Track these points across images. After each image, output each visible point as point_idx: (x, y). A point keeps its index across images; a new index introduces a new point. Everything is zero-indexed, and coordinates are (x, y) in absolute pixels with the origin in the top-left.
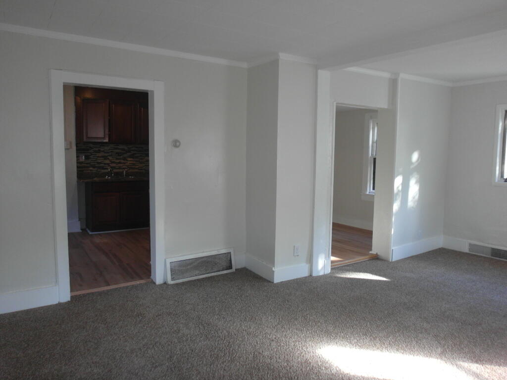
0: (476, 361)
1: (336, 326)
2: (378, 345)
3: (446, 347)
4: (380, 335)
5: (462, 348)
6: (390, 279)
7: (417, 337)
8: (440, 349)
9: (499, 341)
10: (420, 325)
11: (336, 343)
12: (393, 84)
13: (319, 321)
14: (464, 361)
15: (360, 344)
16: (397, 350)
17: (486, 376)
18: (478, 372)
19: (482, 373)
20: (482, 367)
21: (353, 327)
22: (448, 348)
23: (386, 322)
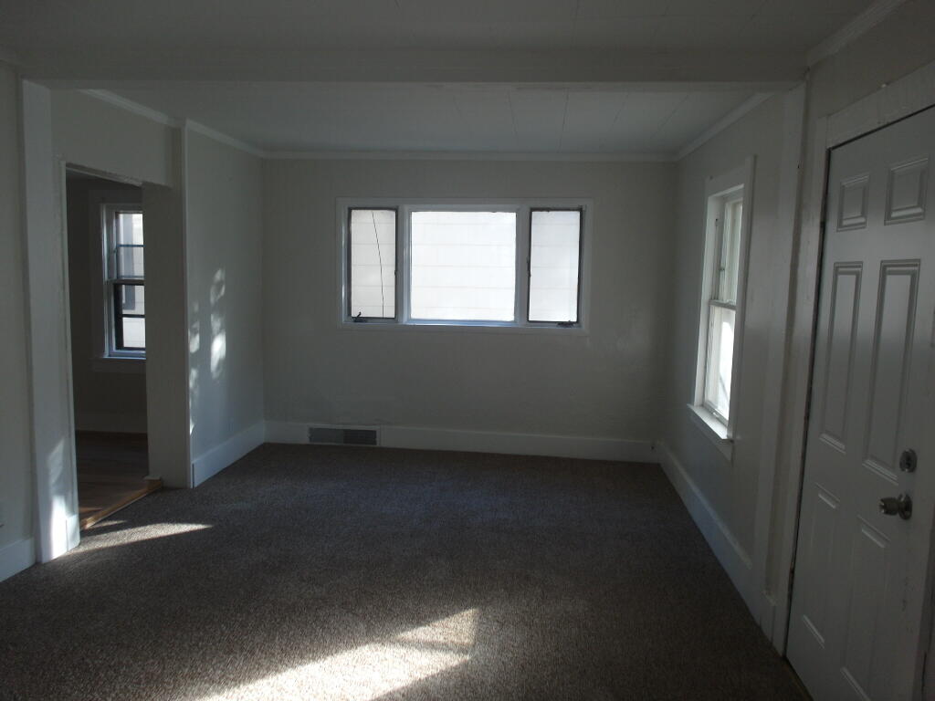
0: (418, 623)
1: (163, 659)
2: (265, 663)
3: (368, 617)
4: (257, 640)
5: (390, 610)
6: (211, 524)
7: (318, 617)
8: (362, 625)
9: (426, 577)
10: (310, 593)
11: (185, 695)
12: (174, 137)
13: (120, 663)
14: (403, 631)
15: (232, 676)
16: (302, 657)
17: (441, 639)
18: (428, 638)
19: (435, 638)
20: (430, 629)
21: (197, 645)
22: (372, 617)
23: (252, 610)
